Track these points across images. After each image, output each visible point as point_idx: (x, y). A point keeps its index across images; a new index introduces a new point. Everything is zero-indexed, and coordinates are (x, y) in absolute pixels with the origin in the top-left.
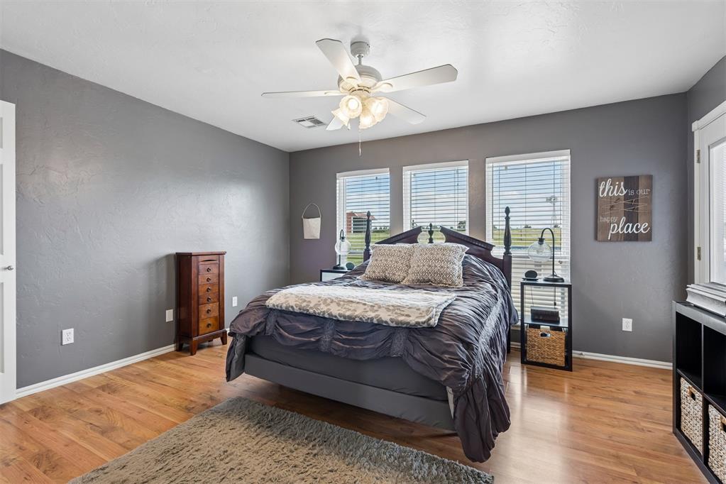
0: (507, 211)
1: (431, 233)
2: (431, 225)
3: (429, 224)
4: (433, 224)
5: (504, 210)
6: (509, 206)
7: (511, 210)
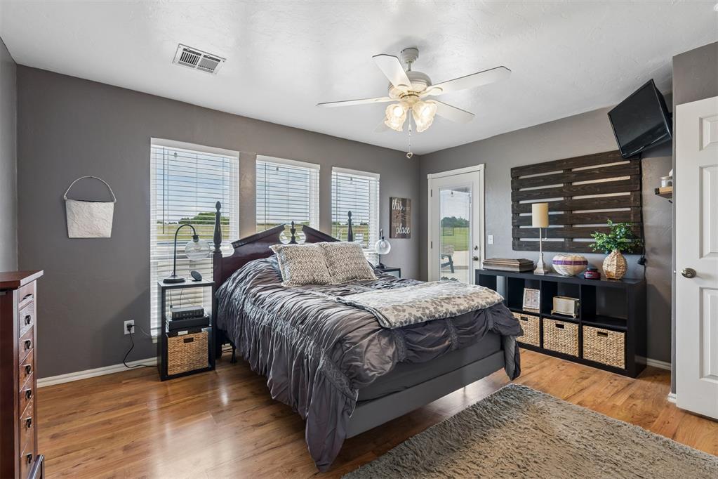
0: (350, 214)
1: (293, 231)
2: (293, 224)
3: (291, 222)
4: (295, 222)
5: (347, 213)
6: (351, 210)
7: (352, 214)
